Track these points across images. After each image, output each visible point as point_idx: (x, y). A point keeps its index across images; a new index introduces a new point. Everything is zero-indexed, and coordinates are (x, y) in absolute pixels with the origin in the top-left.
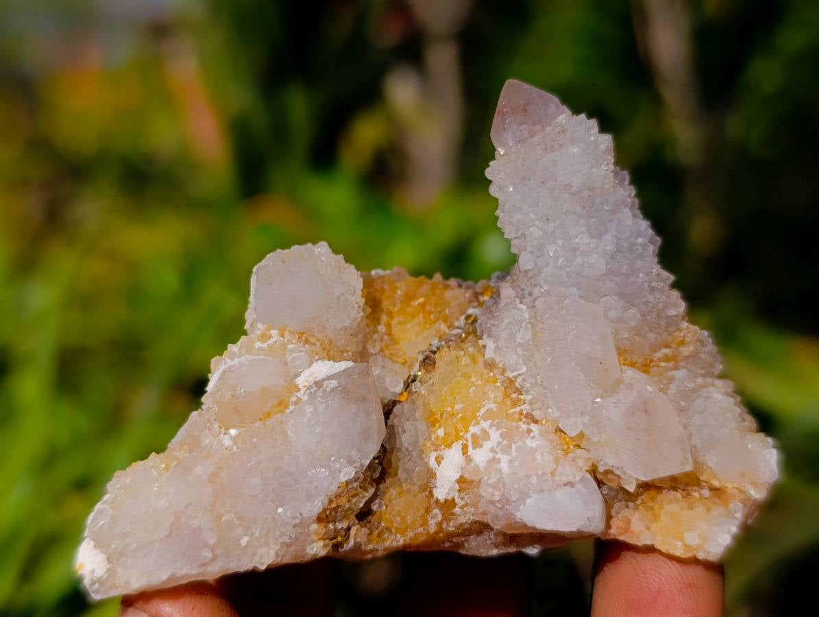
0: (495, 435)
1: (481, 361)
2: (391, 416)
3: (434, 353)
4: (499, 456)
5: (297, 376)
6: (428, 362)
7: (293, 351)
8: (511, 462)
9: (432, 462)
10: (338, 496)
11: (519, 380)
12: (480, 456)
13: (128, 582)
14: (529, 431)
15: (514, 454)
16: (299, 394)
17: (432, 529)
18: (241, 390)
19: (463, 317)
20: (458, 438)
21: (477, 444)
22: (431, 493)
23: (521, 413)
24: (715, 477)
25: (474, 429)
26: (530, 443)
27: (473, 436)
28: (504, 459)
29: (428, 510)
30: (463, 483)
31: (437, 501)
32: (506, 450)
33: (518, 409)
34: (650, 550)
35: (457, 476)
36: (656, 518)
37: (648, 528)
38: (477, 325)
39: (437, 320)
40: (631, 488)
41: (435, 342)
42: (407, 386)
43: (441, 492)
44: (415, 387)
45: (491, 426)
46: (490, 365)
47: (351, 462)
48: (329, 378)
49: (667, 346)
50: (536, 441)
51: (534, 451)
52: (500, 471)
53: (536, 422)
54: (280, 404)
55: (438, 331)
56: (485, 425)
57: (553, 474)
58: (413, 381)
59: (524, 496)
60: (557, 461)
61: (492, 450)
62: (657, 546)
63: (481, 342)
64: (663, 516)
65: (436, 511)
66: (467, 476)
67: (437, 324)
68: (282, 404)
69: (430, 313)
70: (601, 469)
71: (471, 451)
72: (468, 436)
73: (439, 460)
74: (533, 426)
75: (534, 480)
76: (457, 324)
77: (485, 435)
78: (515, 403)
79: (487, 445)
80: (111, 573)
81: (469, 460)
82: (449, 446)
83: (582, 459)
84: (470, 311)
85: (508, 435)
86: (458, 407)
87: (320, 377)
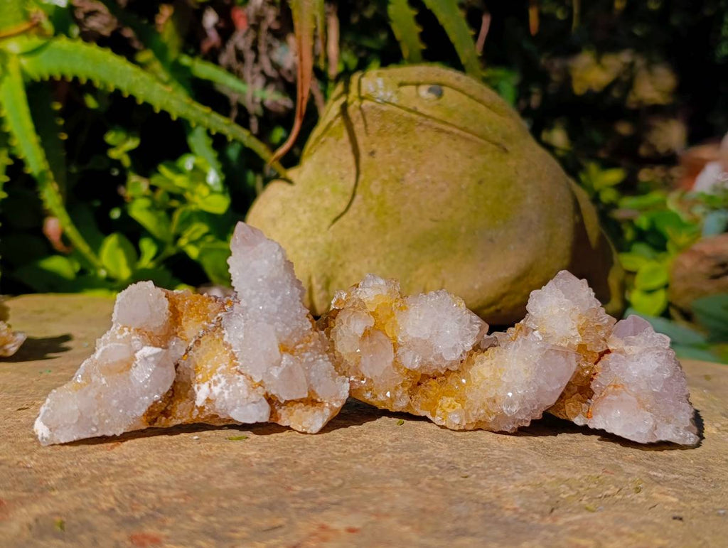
0: (223, 381)
1: (221, 342)
2: (179, 367)
3: (200, 337)
4: (224, 391)
5: (136, 352)
6: (198, 342)
7: (135, 340)
8: (229, 394)
9: (196, 388)
10: (152, 406)
11: (238, 354)
12: (216, 390)
13: (59, 440)
14: (239, 379)
15: (231, 390)
16: (136, 362)
17: (194, 417)
18: (110, 361)
19: (216, 318)
20: (208, 380)
21: (215, 383)
22: (194, 403)
23: (236, 370)
24: (319, 397)
25: (215, 378)
26: (239, 385)
27: (214, 381)
28: (226, 392)
29: (193, 410)
30: (208, 400)
31: (197, 406)
32: (227, 388)
33: (235, 368)
34: (288, 428)
35: (206, 398)
36: (292, 414)
37: (288, 418)
38: (222, 322)
39: (203, 319)
40: (282, 402)
41: (201, 332)
42: (187, 352)
43: (199, 403)
44: (190, 353)
45: (222, 376)
46: (225, 344)
47: (158, 393)
48: (150, 356)
49: (303, 343)
50: (241, 383)
51: (240, 388)
52: (224, 397)
53: (242, 374)
54: (128, 366)
55: (203, 325)
56: (220, 376)
57: (247, 398)
58: (190, 350)
59: (234, 407)
60: (249, 394)
61: (222, 388)
62: (291, 426)
63: (223, 332)
64: (295, 413)
65: (196, 410)
66: (210, 398)
67: (203, 322)
68: (129, 366)
69: (200, 315)
70: (270, 394)
71: (212, 387)
72: (212, 380)
73: (198, 388)
74: (241, 377)
75: (238, 402)
76: (212, 321)
77: (219, 381)
78: (235, 365)
79: (220, 385)
80: (52, 436)
81: (211, 391)
82: (203, 383)
83: (261, 391)
84: (219, 315)
85: (229, 382)
86: (209, 366)
87: (146, 355)
